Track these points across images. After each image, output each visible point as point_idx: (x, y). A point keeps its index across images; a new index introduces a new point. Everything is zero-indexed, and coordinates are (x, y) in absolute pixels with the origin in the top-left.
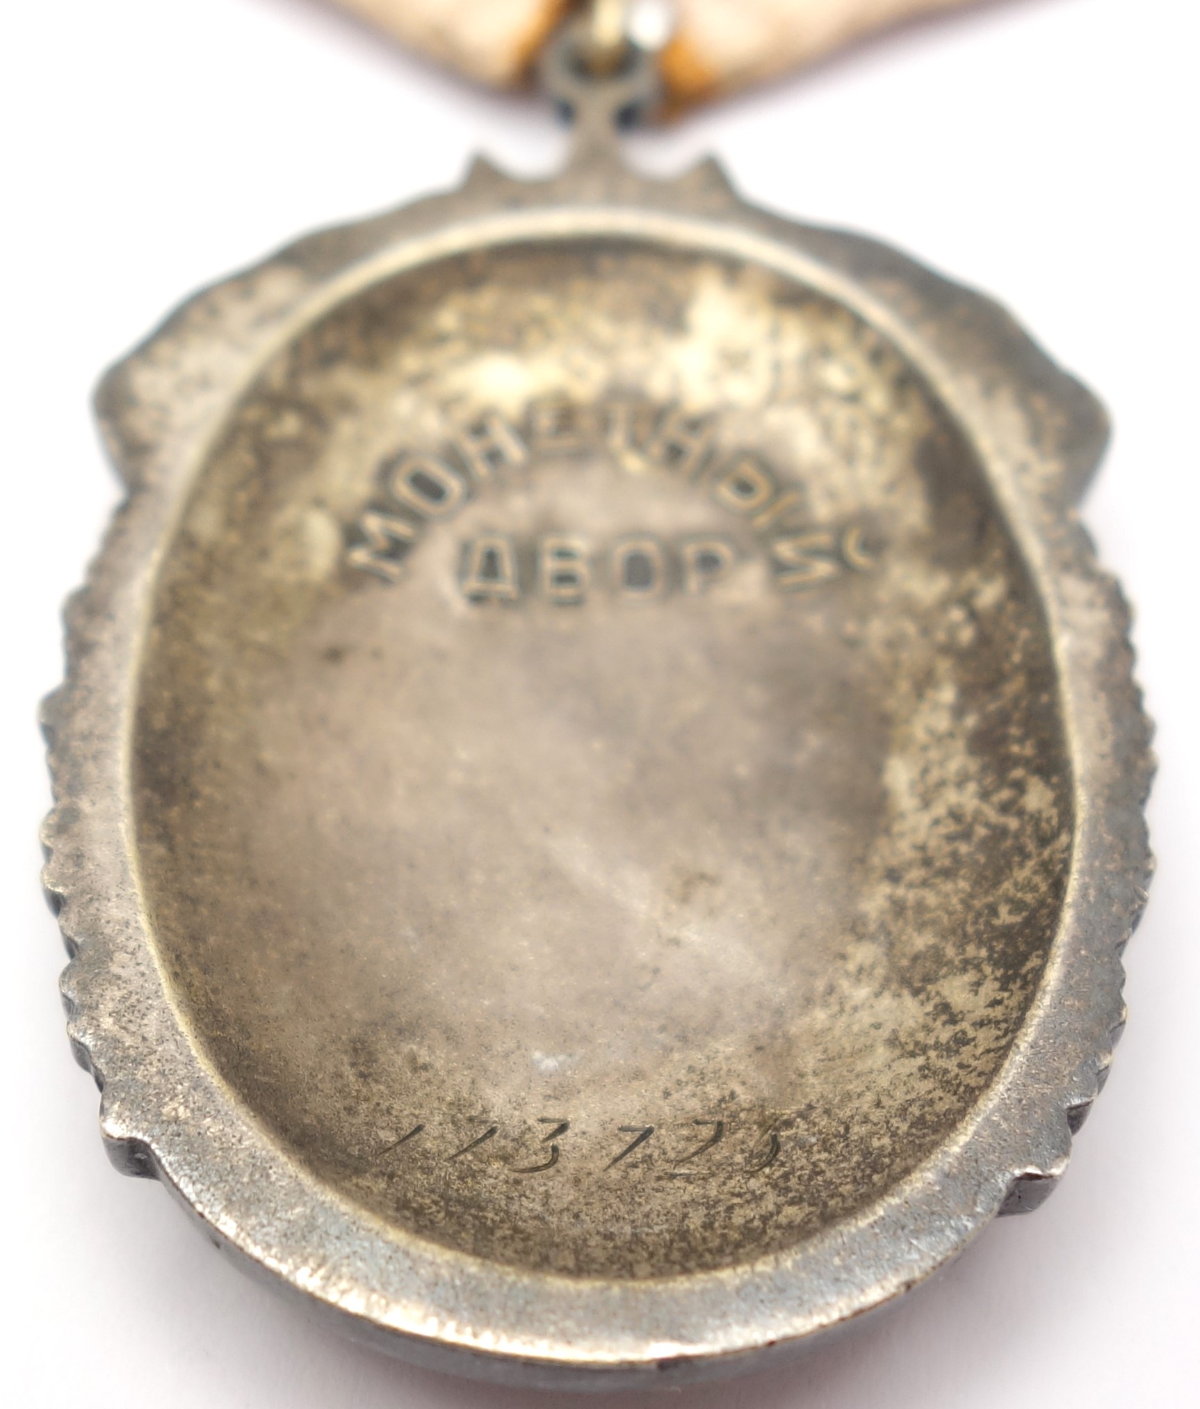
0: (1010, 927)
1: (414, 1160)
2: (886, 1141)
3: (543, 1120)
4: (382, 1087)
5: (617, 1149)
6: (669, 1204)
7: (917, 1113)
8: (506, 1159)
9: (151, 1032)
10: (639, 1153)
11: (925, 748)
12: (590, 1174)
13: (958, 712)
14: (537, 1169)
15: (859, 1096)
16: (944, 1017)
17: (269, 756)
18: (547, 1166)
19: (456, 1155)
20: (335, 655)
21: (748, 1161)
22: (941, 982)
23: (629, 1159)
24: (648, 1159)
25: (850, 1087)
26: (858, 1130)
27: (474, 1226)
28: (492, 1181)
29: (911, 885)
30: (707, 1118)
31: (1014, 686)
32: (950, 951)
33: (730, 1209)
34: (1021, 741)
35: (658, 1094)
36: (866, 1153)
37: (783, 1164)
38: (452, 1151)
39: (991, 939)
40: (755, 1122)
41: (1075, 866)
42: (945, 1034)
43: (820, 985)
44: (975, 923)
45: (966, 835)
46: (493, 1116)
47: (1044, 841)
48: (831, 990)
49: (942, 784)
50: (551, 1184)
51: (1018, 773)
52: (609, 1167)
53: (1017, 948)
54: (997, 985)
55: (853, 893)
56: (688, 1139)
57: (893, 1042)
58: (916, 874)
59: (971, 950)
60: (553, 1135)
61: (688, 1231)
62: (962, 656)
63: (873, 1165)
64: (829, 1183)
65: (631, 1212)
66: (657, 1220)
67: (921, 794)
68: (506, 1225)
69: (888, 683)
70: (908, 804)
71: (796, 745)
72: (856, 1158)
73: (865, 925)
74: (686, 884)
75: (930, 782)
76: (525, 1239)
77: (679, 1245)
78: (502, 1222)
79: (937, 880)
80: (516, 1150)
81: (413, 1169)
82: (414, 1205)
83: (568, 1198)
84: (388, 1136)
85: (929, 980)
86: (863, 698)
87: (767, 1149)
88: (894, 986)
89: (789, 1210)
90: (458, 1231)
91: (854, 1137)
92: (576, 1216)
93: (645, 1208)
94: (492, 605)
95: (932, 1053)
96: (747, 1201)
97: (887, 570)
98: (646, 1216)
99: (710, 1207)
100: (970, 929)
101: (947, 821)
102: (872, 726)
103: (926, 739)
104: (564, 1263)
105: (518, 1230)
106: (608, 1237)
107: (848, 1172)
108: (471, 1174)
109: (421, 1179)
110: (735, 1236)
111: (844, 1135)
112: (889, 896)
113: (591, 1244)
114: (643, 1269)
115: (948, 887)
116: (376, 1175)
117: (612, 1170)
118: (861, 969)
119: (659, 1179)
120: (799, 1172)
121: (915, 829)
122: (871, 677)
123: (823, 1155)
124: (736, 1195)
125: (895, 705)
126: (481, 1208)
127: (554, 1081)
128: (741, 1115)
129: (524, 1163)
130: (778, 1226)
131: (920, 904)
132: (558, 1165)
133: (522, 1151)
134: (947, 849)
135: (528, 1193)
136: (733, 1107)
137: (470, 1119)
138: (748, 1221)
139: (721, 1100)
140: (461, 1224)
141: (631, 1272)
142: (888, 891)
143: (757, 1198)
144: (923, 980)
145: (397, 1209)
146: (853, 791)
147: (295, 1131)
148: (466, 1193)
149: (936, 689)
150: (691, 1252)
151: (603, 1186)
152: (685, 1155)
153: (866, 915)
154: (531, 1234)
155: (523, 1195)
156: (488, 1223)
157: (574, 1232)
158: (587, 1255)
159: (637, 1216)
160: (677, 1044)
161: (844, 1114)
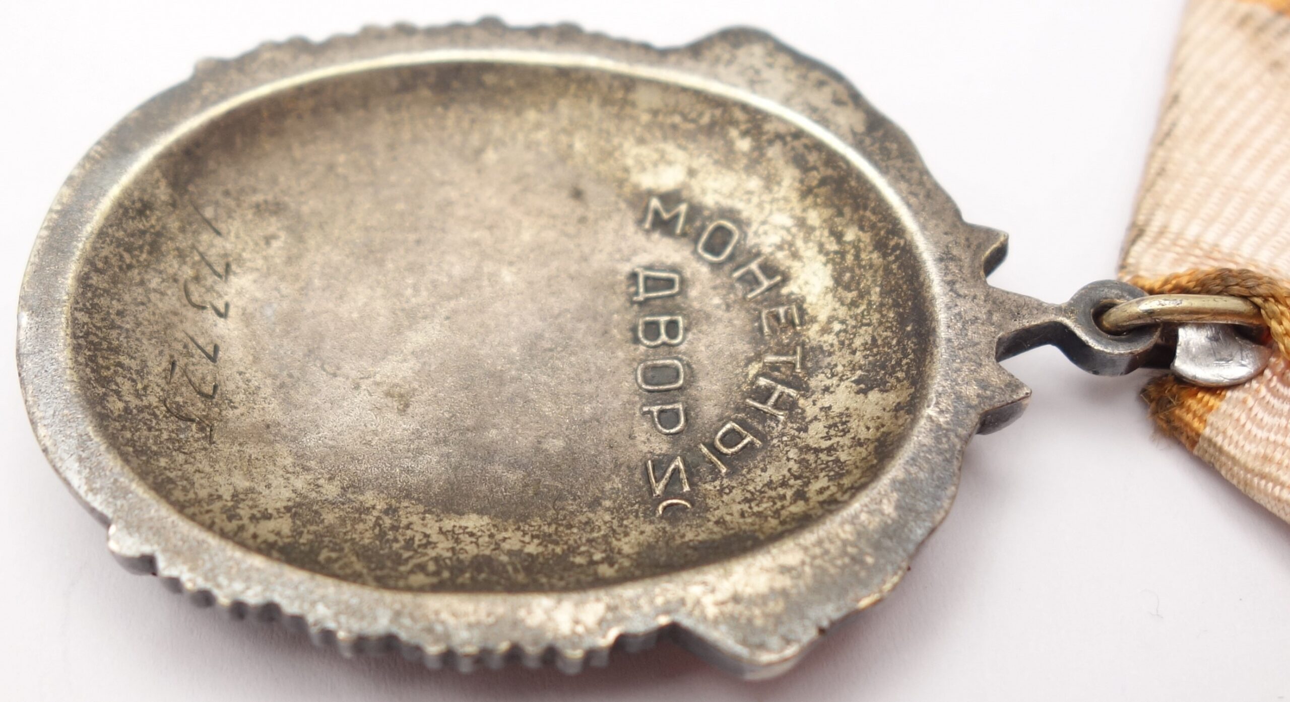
0: (316, 555)
1: (190, 224)
2: (162, 464)
3: (227, 306)
4: (250, 216)
5: (201, 341)
6: (146, 354)
7: (180, 483)
8: (197, 279)
10: (196, 352)
11: (492, 536)
12: (181, 322)
14: (187, 294)
15: (212, 467)
16: (258, 515)
17: (490, 156)
18: (190, 301)
19: (198, 251)
20: (577, 194)
21: (177, 403)
22: (290, 520)
23: (192, 345)
24: (190, 355)
25: (222, 464)
26: (180, 457)
27: (133, 243)
28: (176, 266)
29: (379, 518)
30: (219, 392)
31: (520, 578)
32: (312, 528)
33: (133, 381)
34: (472, 579)
35: (242, 369)
36: (156, 453)
38: (201, 249)
39: (312, 547)
40: (208, 414)
42: (243, 513)
43: (312, 464)
44: (331, 542)
45: (408, 548)
46: (232, 278)
48: (306, 469)
49: (458, 543)
50: (174, 298)
51: (446, 575)
52: (187, 334)
54: (271, 540)
55: (380, 489)
56: (203, 379)
57: (251, 491)
58: (387, 521)
59: (308, 537)
60: (215, 309)
61: (119, 354)
62: (562, 558)
63: (143, 452)
64: (138, 430)
65: (143, 333)
66: (132, 343)
67: (453, 531)
68: (134, 262)
69: (555, 520)
70: (448, 524)
71: (513, 465)
72: (155, 448)
73: (354, 493)
74: (401, 396)
75: (461, 536)
76: (120, 268)
77: (105, 345)
78: (138, 261)
79: (377, 531)
80: (204, 286)
81: (182, 221)
82: (148, 212)
83: (160, 305)
84: (209, 213)
85: (295, 516)
86: (546, 507)
87: (183, 414)
88: (298, 500)
89: (120, 405)
90: (125, 231)
91: (174, 453)
92: (143, 304)
93: (145, 341)
94: (629, 286)
95: (230, 504)
96: (137, 390)
97: (651, 522)
98: (137, 339)
99: (137, 372)
100: (326, 539)
101: (424, 541)
102: (521, 509)
103: (499, 537)
104: (95, 280)
105: (130, 267)
106: (120, 313)
107: (143, 440)
108: (181, 255)
109: (174, 225)
110: (105, 373)
111: (179, 449)
112: (374, 507)
113: (114, 302)
114: (82, 317)
115: (368, 534)
116: (171, 196)
117: (183, 335)
118: (318, 486)
119: (172, 356)
120: (154, 422)
121: (425, 526)
122: (562, 513)
123: (165, 435)
124: (145, 388)
125: (533, 523)
126: (150, 253)
127: (258, 315)
128: (216, 409)
129: (192, 287)
130: (105, 394)
131: (364, 521)
132: (190, 307)
133: (203, 290)
134: (400, 538)
135: (165, 284)
136: (224, 407)
137: (228, 266)
138: (117, 384)
139: (231, 401)
140: (132, 235)
141: (81, 310)
142: (378, 507)
143: (138, 396)
144: (296, 513)
145: (141, 200)
146: (468, 496)
147: (199, 152)
148: (164, 248)
149: (540, 544)
150: (95, 347)
151: (169, 326)
152: (190, 375)
153: (362, 494)
154: (125, 273)
155: (163, 281)
156: (137, 253)
157: (127, 298)
158: (103, 296)
159: (138, 335)
160: (278, 383)
161: (199, 456)
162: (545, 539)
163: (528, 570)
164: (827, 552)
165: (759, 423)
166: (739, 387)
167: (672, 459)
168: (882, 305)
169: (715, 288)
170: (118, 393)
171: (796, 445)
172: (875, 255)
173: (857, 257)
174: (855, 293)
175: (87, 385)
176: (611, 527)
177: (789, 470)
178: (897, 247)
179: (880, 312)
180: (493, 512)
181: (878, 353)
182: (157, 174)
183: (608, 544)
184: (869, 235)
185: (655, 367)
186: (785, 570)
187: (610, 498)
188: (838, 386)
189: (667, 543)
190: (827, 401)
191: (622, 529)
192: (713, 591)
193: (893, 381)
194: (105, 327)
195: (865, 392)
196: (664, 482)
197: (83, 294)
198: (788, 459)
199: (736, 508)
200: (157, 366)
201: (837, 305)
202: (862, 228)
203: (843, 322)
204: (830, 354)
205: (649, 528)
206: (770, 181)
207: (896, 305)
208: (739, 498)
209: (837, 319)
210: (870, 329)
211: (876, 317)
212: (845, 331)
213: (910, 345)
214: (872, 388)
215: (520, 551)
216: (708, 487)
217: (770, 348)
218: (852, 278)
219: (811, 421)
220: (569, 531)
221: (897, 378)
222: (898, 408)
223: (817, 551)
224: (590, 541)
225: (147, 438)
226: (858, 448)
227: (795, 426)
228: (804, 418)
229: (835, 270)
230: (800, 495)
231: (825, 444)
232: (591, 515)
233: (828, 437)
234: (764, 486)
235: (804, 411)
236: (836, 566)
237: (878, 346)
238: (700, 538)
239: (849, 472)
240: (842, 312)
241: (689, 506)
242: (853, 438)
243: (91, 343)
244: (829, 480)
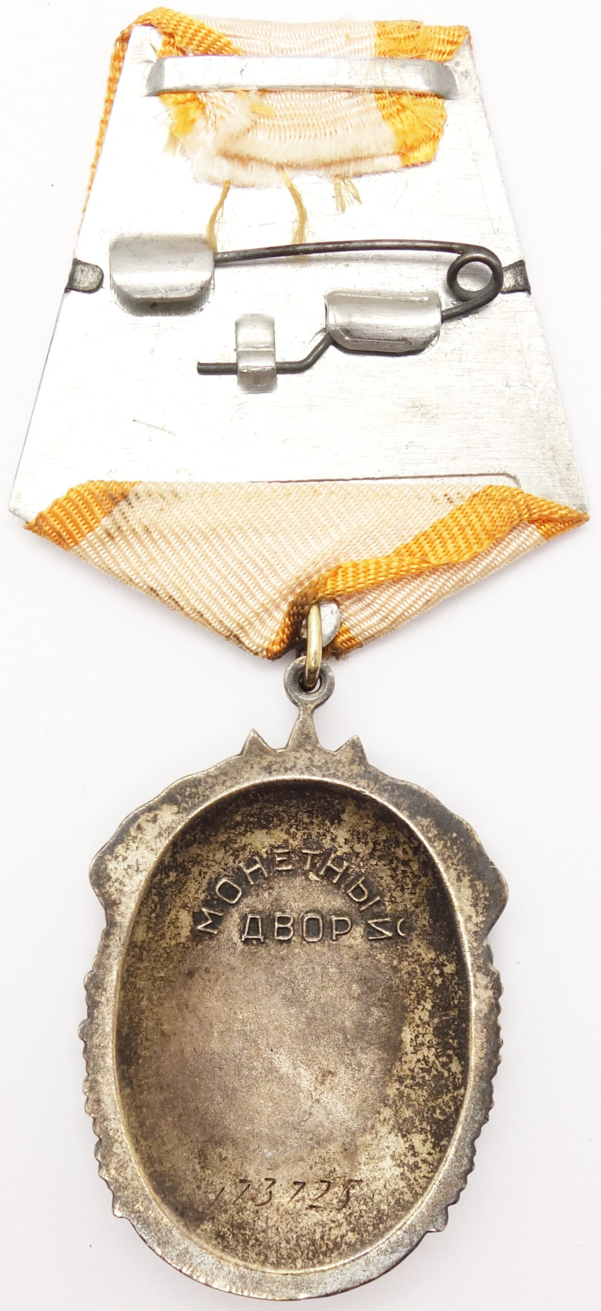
0: (439, 1120)
1: (221, 1207)
2: (386, 1207)
3: (267, 1179)
4: (209, 1172)
5: (293, 1192)
6: (309, 1224)
7: (398, 1197)
8: (253, 1199)
9: (129, 1176)
10: (300, 1195)
11: (418, 1026)
12: (282, 1205)
13: (432, 1015)
14: (264, 1204)
15: (379, 1179)
16: (411, 1152)
17: (166, 1027)
18: (268, 1202)
19: (236, 1201)
20: (191, 974)
21: (338, 1203)
22: (412, 1135)
23: (296, 1198)
24: (303, 1198)
25: (376, 1174)
26: (377, 1198)
27: (242, 1240)
28: (248, 1212)
29: (406, 1086)
30: (325, 1179)
31: (454, 1013)
32: (417, 1123)
33: (330, 1229)
34: (453, 1039)
35: (308, 1168)
36: (379, 1211)
37: (350, 1208)
38: (234, 1199)
39: (432, 1123)
40: (342, 1184)
41: (465, 1106)
42: (412, 1160)
43: (369, 1124)
44: (427, 1113)
45: (428, 1071)
46: (249, 1179)
47: (457, 1088)
48: (373, 1127)
49: (423, 1044)
50: (269, 1212)
51: (450, 1052)
52: (289, 1201)
53: (440, 1131)
54: (432, 1146)
55: (385, 1085)
56: (318, 1189)
57: (393, 1157)
58: (408, 1082)
59: (424, 1125)
60: (270, 1186)
61: (315, 1239)
62: (437, 990)
63: (380, 1219)
64: (365, 1223)
65: (296, 1227)
66: (305, 1232)
67: (414, 1046)
68: (253, 1238)
69: (407, 991)
70: (409, 1049)
71: (369, 1014)
72: (375, 1212)
73: (388, 1100)
74: (323, 1075)
75: (418, 1042)
76: (259, 1245)
77: (312, 1248)
78: (252, 1235)
79: (416, 1088)
80: (257, 1195)
81: (221, 1212)
82: (222, 1234)
83: (275, 1219)
84: (212, 1197)
85: (408, 1132)
86: (397, 995)
87: (345, 1198)
88: (396, 1131)
89: (350, 1234)
90: (237, 1246)
91: (375, 1201)
92: (277, 1229)
93: (301, 1225)
94: (253, 944)
95: (406, 1168)
96: (337, 1226)
97: (411, 940)
98: (301, 1230)
99: (323, 1227)
100: (425, 1115)
101: (423, 1062)
102: (399, 1010)
103: (419, 1022)
104: (273, 1259)
105: (257, 1240)
106: (288, 1242)
107: (372, 1220)
108: (241, 1210)
109: (224, 1217)
110: (331, 1246)
111: (372, 1199)
112: (398, 1089)
113: (282, 1246)
114: (299, 1263)
115: (420, 1092)
116: (208, 1221)
117: (290, 1203)
118: (385, 1120)
119: (307, 1209)
120: (355, 1214)
121: (410, 1062)
122: (401, 987)
123: (364, 1207)
124: (333, 1222)
125: (409, 1003)
126: (245, 1229)
127: (271, 1162)
128: (337, 1179)
129: (259, 1202)
130: (346, 1244)
131: (409, 1096)
132: (272, 1201)
133: (259, 1195)
134: (421, 1075)
135: (261, 1218)
136: (335, 1176)
137: (241, 1181)
138: (336, 1238)
139: (331, 1172)
140: (238, 1241)
141: (295, 1265)
142: (398, 1087)
143: (340, 1225)
144: (406, 1132)
145: (216, 1239)
146: (389, 1038)
147: (180, 1208)
148: (239, 1221)
149: (425, 1001)
150: (315, 1253)
151: (287, 1212)
152: (317, 1197)
153: (389, 1095)
154: (262, 1242)
155: (259, 1219)
156: (247, 1237)
157: (276, 1239)
158: (281, 1254)
159: (298, 1229)
160: (316, 1146)
161: (373, 1187)
162: (421, 997)
163: (447, 1008)
164: (449, 857)
165: (349, 877)
166: (324, 886)
167: (369, 925)
168: (287, 805)
169: (258, 895)
170: (343, 1237)
171: (367, 860)
172: (255, 806)
173: (252, 816)
174: (275, 819)
175: (344, 1254)
176: (413, 962)
177: (384, 865)
178: (254, 795)
179: (291, 807)
180: (400, 1024)
181: (317, 811)
182: (199, 1231)
183: (426, 965)
184: (242, 809)
185: (307, 932)
186: (459, 879)
187: (392, 961)
188: (332, 833)
189: (429, 934)
190: (341, 840)
191: (415, 956)
192: (470, 917)
193: (339, 806)
194: (300, 1249)
195: (340, 821)
196: (384, 931)
197: (284, 1265)
198: (377, 865)
199: (406, 896)
200: (315, 1216)
201: (280, 828)
202: (237, 812)
203: (291, 826)
204: (310, 835)
205: (416, 942)
206: (195, 861)
207: (290, 799)
208: (400, 894)
209: (288, 829)
210: (300, 813)
211: (293, 810)
212: (297, 825)
213: (318, 794)
214: (340, 817)
215: (429, 1011)
216: (389, 908)
217: (300, 867)
218: (265, 820)
219: (353, 850)
220: (415, 985)
221: (338, 804)
222: (359, 807)
223: (449, 862)
224: (423, 974)
225: (369, 1217)
226: (380, 830)
227: (354, 858)
228: (350, 854)
229: (257, 828)
230: (406, 863)
231: (371, 845)
232: (403, 972)
233: (366, 843)
234: (393, 879)
235: (345, 853)
236: (458, 853)
237: (313, 810)
238: (427, 918)
239: (396, 837)
240: (285, 827)
241: (401, 920)
242: (371, 831)
243: (314, 1256)
244: (398, 847)
